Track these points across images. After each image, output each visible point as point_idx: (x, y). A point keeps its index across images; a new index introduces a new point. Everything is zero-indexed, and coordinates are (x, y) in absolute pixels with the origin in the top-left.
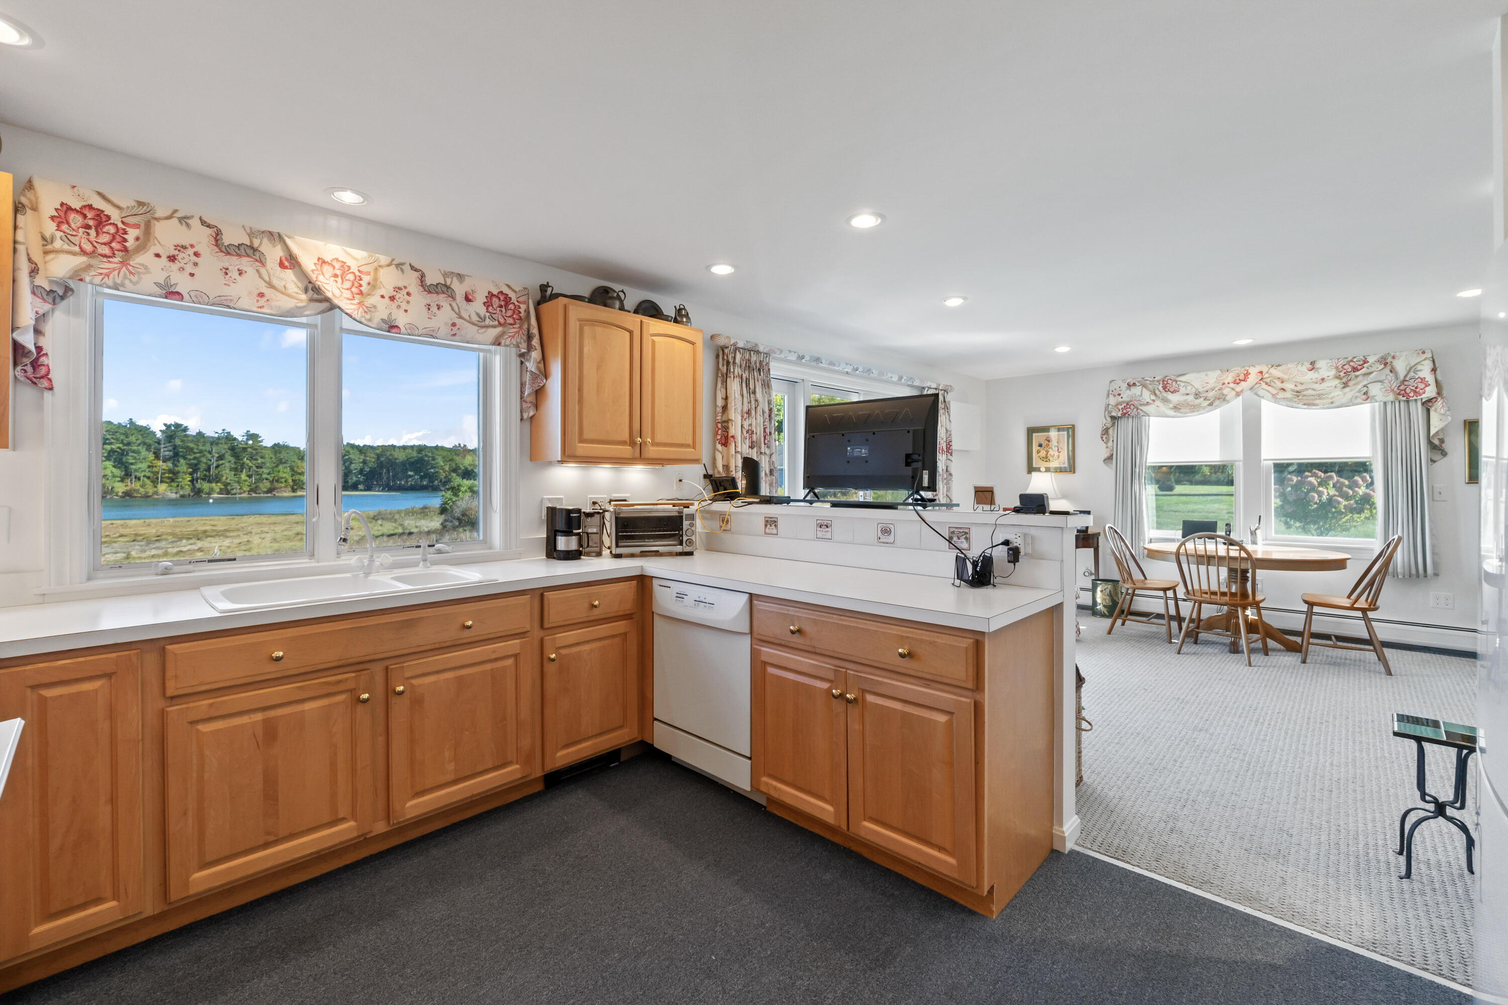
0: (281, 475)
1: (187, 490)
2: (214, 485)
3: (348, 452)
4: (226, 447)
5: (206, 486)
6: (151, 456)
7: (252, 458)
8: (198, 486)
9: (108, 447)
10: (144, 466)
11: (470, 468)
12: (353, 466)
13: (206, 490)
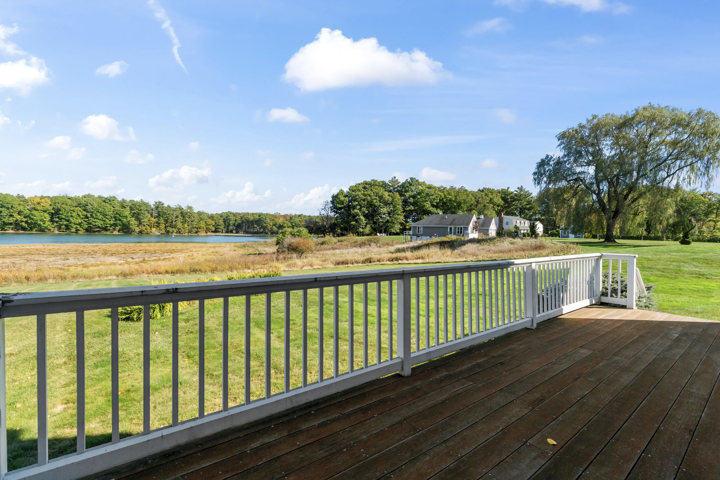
0: (201, 225)
1: (163, 231)
2: (174, 229)
3: (229, 215)
4: (179, 212)
5: (170, 229)
6: (149, 216)
7: (189, 218)
8: (168, 229)
9: (133, 211)
10: (146, 220)
11: (281, 224)
12: (231, 222)
13: (171, 231)
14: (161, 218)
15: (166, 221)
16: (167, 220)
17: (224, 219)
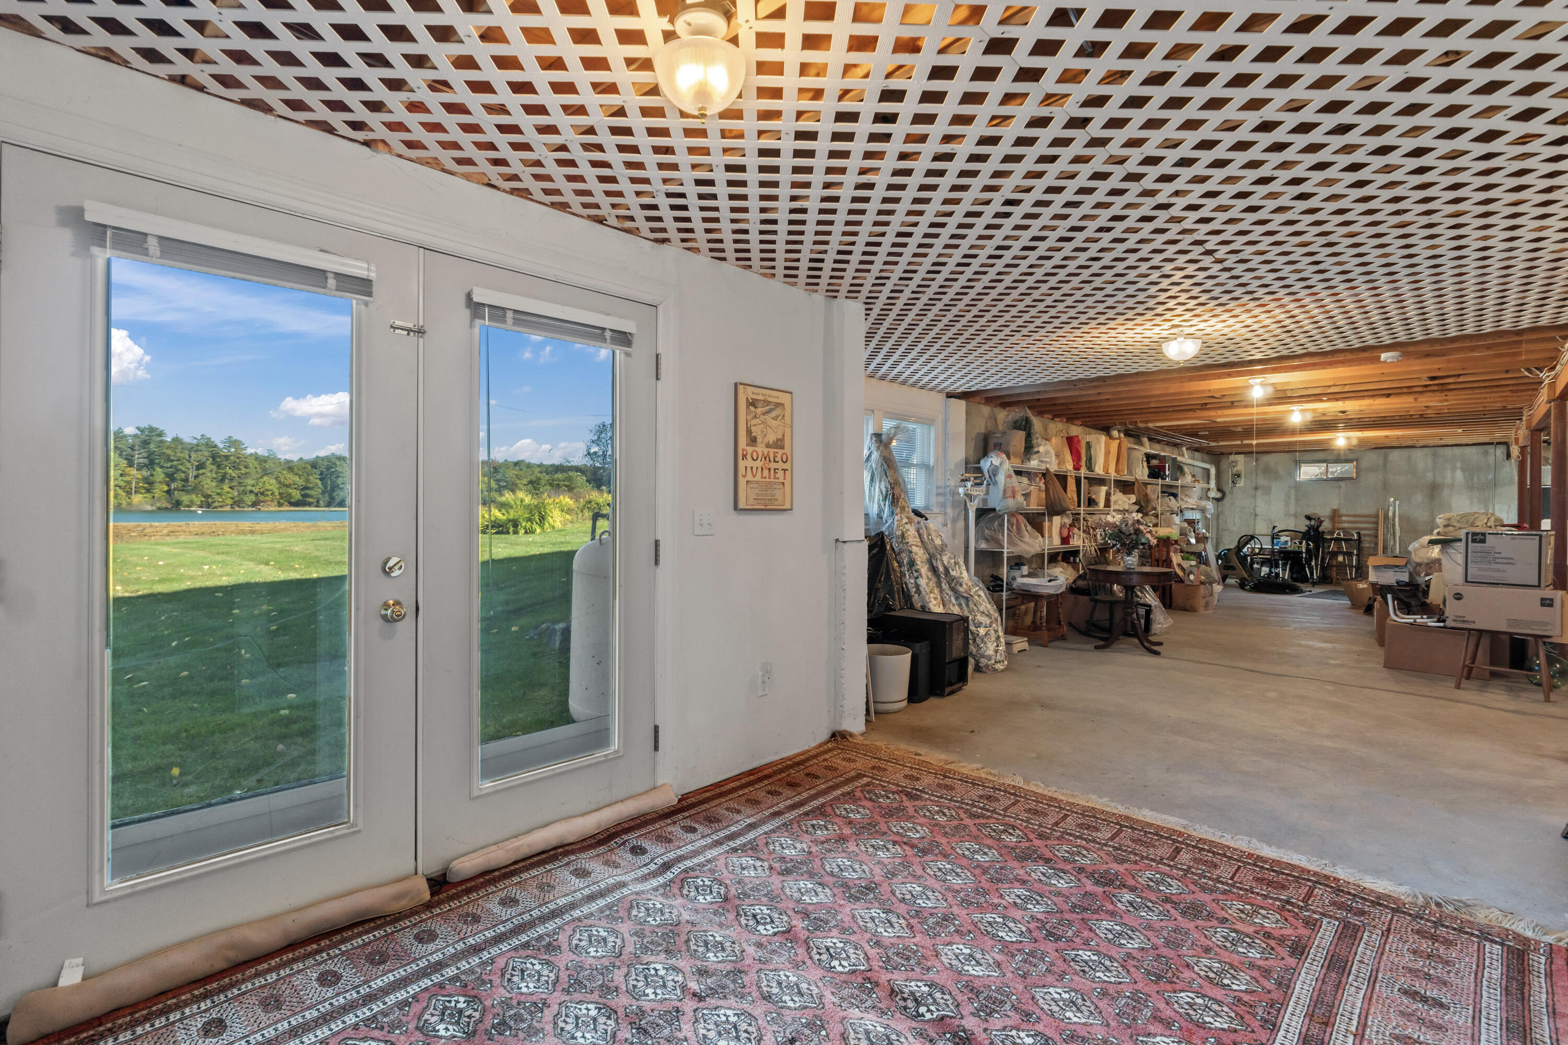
14: (158, 469)
15: (171, 477)
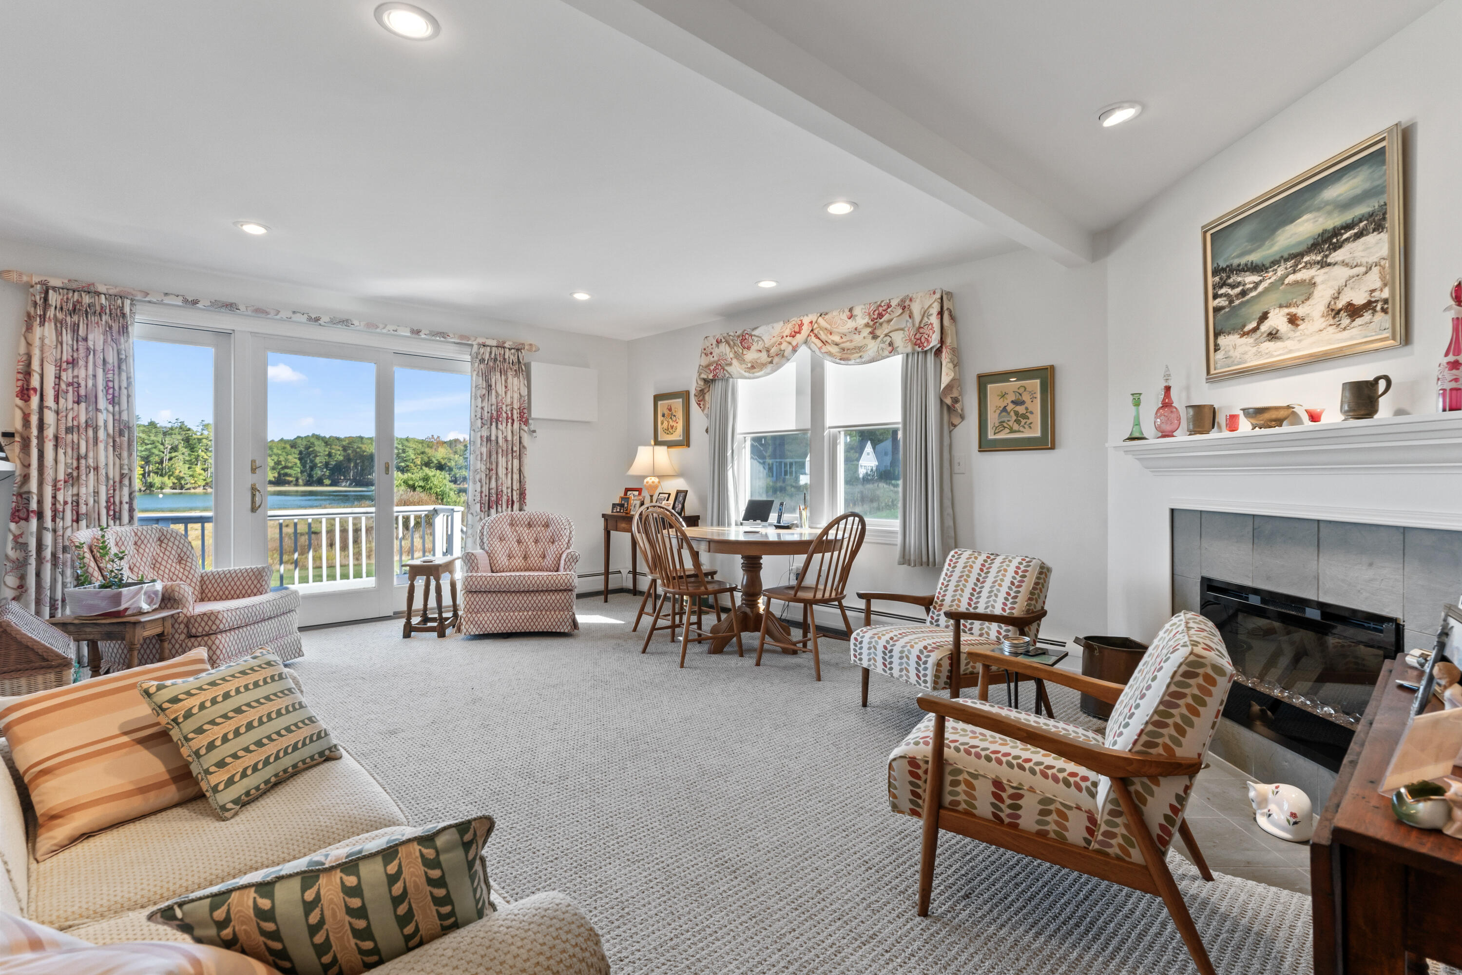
1: (139, 485)
2: (166, 478)
3: (313, 444)
4: (180, 437)
5: (157, 480)
8: (149, 480)
11: (443, 462)
12: (318, 460)
13: (158, 484)
16: (148, 457)
17: (301, 453)
